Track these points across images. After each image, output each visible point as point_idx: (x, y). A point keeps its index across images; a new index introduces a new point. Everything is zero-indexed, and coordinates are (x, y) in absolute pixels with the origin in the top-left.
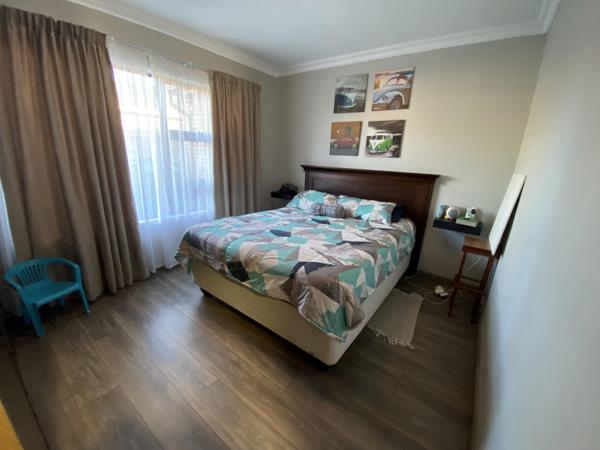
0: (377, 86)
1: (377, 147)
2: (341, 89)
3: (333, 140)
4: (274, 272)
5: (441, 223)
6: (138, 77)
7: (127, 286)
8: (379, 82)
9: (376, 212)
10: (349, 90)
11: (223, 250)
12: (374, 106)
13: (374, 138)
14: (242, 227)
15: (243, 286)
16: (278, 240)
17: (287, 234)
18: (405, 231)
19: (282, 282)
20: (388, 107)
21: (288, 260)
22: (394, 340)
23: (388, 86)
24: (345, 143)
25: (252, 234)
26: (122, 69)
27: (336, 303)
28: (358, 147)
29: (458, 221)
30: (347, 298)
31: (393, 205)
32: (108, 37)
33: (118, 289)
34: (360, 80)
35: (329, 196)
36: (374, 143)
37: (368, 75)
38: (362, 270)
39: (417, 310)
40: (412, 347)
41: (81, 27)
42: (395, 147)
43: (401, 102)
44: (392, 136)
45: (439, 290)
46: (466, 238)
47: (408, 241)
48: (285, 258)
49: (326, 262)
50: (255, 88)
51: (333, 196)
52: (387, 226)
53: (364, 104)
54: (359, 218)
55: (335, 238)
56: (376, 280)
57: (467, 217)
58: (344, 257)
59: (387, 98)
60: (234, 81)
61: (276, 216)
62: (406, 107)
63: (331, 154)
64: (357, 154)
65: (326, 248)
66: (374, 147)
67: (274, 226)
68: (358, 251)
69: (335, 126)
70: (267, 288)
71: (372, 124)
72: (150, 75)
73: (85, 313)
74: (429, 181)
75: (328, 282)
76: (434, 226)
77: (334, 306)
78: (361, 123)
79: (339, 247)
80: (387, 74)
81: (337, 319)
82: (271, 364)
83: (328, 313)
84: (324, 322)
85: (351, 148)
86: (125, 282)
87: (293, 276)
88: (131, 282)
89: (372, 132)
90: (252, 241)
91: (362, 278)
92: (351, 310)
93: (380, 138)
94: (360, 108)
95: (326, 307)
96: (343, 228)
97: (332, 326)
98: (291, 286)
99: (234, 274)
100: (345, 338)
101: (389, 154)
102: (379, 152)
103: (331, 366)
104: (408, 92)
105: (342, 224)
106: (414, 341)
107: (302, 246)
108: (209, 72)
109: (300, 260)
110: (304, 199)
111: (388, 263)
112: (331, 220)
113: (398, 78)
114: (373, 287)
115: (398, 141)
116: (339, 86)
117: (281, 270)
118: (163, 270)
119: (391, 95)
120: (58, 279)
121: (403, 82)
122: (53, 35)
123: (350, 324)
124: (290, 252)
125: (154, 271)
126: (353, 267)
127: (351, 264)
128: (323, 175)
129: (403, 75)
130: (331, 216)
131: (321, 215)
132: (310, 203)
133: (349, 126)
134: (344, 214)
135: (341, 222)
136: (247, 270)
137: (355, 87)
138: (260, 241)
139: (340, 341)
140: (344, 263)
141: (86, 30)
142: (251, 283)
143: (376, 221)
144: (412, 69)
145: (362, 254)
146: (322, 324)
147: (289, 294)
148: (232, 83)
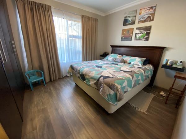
0: (140, 14)
1: (139, 37)
2: (126, 17)
3: (122, 36)
4: (93, 78)
5: (165, 66)
6: (60, 19)
7: (56, 80)
8: (141, 12)
9: (137, 61)
10: (129, 17)
11: (79, 71)
12: (139, 21)
13: (138, 34)
14: (87, 64)
15: (84, 82)
16: (97, 68)
17: (101, 67)
18: (149, 69)
19: (95, 82)
20: (145, 21)
21: (98, 75)
22: (139, 109)
23: (145, 13)
24: (127, 36)
25: (89, 66)
26: (56, 17)
27: (113, 91)
28: (132, 38)
29: (174, 66)
30: (117, 90)
31: (145, 59)
32: (51, 7)
33: (54, 80)
34: (134, 12)
35: (119, 55)
36: (138, 36)
37: (137, 10)
38: (126, 80)
39: (151, 99)
40: (146, 113)
41: (44, 4)
42: (147, 36)
43: (151, 18)
44: (146, 32)
45: (162, 93)
46: (177, 73)
47: (150, 73)
48: (97, 74)
49: (111, 76)
50: (96, 20)
51: (121, 56)
52: (141, 66)
53: (135, 22)
54: (130, 63)
55: (118, 69)
56: (133, 86)
57: (178, 64)
58: (120, 75)
59: (144, 18)
60: (89, 18)
61: (99, 62)
62: (153, 20)
63: (121, 41)
64: (131, 40)
65: (113, 72)
66: (138, 37)
67: (97, 65)
68: (126, 74)
69: (123, 31)
70: (91, 83)
71: (137, 29)
72: (64, 18)
73: (44, 85)
74: (161, 50)
75: (110, 83)
76: (162, 67)
77: (112, 92)
78: (133, 29)
79: (119, 72)
80: (145, 9)
81: (113, 97)
82: (91, 109)
83: (110, 94)
84: (108, 97)
85: (129, 38)
86: (56, 79)
87: (98, 80)
88: (57, 79)
89: (138, 31)
90: (88, 68)
91: (125, 84)
92: (118, 94)
93: (140, 33)
94: (133, 23)
95: (109, 92)
96: (122, 66)
97: (111, 99)
98: (98, 83)
99: (82, 78)
100: (116, 104)
101: (144, 40)
102: (140, 39)
103: (111, 114)
104: (153, 14)
105: (123, 65)
106: (147, 111)
107: (104, 71)
108: (81, 16)
109: (102, 75)
110: (110, 57)
111: (139, 80)
112: (118, 63)
113: (149, 9)
114: (131, 88)
115: (148, 34)
116: (125, 16)
117: (95, 78)
118: (66, 76)
119: (146, 17)
120: (39, 76)
121: (151, 10)
122: (37, 7)
123: (118, 100)
124: (99, 72)
125: (64, 76)
126: (122, 79)
127: (121, 78)
128: (118, 49)
129: (151, 8)
130: (119, 62)
131: (115, 62)
132: (112, 58)
133: (128, 30)
134: (124, 62)
135: (122, 64)
136: (85, 77)
137: (132, 15)
138: (91, 68)
139: (114, 106)
140: (118, 77)
141: (45, 5)
142: (86, 81)
143: (137, 65)
144: (155, 5)
145: (127, 75)
146: (107, 98)
147: (97, 86)
148: (88, 19)
